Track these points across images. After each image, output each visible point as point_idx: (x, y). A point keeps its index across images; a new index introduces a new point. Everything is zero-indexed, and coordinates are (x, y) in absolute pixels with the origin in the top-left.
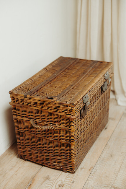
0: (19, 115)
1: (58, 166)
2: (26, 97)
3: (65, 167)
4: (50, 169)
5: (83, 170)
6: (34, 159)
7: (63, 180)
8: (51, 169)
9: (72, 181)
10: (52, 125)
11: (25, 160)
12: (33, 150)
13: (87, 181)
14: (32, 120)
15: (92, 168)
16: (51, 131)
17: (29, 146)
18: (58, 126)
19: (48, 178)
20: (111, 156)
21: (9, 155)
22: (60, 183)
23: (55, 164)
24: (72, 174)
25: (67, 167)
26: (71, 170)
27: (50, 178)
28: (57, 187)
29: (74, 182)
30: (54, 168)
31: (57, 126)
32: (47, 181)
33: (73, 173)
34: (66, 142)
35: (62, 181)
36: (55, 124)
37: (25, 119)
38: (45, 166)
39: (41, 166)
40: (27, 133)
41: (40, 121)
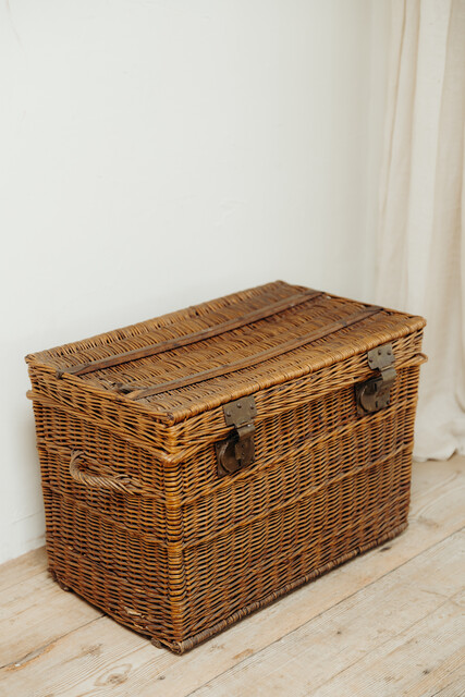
0: (50, 436)
1: (138, 619)
2: (61, 379)
3: (156, 627)
4: (119, 627)
5: (217, 651)
6: (81, 588)
7: (134, 667)
9: (161, 675)
10: (122, 478)
11: (63, 586)
12: (79, 556)
13: (207, 685)
14: (77, 453)
15: (250, 652)
16: (120, 498)
17: (71, 542)
18: (136, 482)
19: (94, 651)
20: (339, 633)
21: (30, 564)
22: (120, 671)
23: (131, 612)
24: (173, 657)
25: (159, 627)
26: (172, 641)
27: (100, 653)
28: (104, 680)
29: (161, 679)
30: (128, 624)
31: (135, 485)
32: (88, 658)
33: (177, 652)
34: (156, 541)
35: (130, 666)
36: (131, 477)
37: (63, 450)
38: (110, 617)
39: (99, 615)
40: (66, 497)
41: (95, 462)
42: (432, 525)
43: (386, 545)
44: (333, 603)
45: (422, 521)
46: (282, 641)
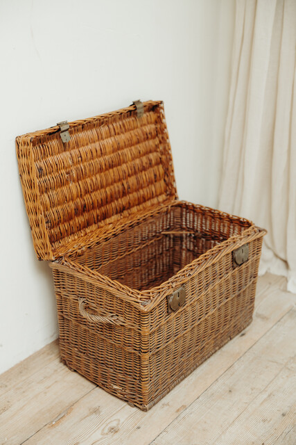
0: (64, 288)
1: (120, 391)
3: (132, 396)
4: (107, 394)
5: (166, 408)
6: (83, 371)
7: (122, 420)
8: (109, 396)
9: (138, 425)
10: (112, 316)
11: (70, 369)
12: (82, 354)
13: (164, 431)
14: (82, 300)
15: (184, 407)
16: (110, 327)
17: (76, 346)
18: (122, 319)
19: (96, 411)
20: (230, 391)
21: (48, 354)
22: (114, 424)
23: (115, 387)
24: (142, 412)
25: (134, 397)
26: (141, 404)
27: (100, 412)
28: (106, 431)
29: (139, 428)
30: (113, 393)
31: (119, 320)
32: (94, 416)
33: (145, 410)
34: (133, 351)
35: (119, 420)
36: (118, 316)
37: (72, 297)
38: (101, 387)
39: (94, 386)
40: (74, 322)
41: (94, 305)
42: (264, 318)
43: (243, 332)
44: (223, 372)
45: (258, 316)
46: (200, 399)
